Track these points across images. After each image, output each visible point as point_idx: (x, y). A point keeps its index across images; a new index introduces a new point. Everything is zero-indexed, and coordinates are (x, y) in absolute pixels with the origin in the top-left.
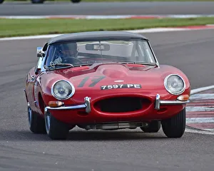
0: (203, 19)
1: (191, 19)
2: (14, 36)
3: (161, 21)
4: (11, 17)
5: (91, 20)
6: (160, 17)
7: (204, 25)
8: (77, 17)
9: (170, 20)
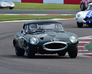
0: (72, 16)
1: (68, 16)
2: (7, 21)
3: (58, 16)
4: (7, 14)
5: (34, 16)
6: (58, 15)
7: (72, 18)
8: (29, 15)
9: (61, 16)
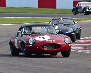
8: (45, 18)
